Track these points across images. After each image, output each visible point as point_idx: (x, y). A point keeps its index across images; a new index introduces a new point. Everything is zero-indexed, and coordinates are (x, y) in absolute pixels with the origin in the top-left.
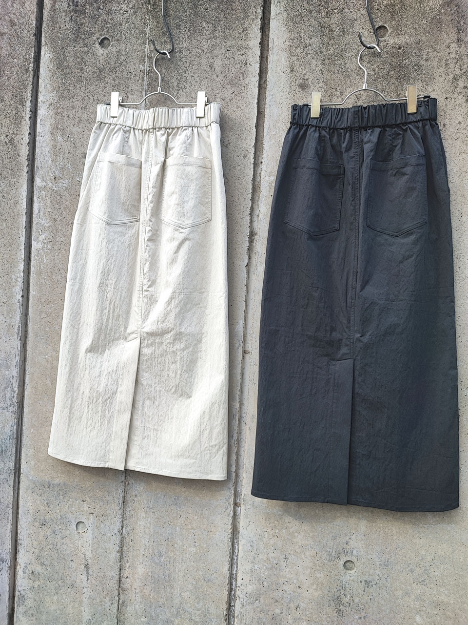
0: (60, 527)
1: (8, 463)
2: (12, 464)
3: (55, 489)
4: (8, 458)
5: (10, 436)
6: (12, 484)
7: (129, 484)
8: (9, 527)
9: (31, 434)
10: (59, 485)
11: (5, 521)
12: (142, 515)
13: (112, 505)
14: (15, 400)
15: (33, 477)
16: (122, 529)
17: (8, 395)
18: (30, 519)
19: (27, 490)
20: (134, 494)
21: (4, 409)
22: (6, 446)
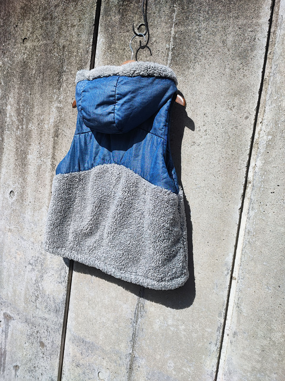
0: (88, 371)
1: (60, 319)
2: (62, 321)
3: (87, 345)
4: (60, 315)
5: (62, 302)
6: (61, 333)
7: (134, 356)
8: (58, 360)
9: (75, 304)
10: (89, 343)
11: (55, 356)
13: (122, 368)
14: (67, 279)
15: (74, 333)
17: (63, 274)
18: (71, 360)
19: (70, 340)
20: (137, 365)
21: (59, 283)
22: (59, 308)
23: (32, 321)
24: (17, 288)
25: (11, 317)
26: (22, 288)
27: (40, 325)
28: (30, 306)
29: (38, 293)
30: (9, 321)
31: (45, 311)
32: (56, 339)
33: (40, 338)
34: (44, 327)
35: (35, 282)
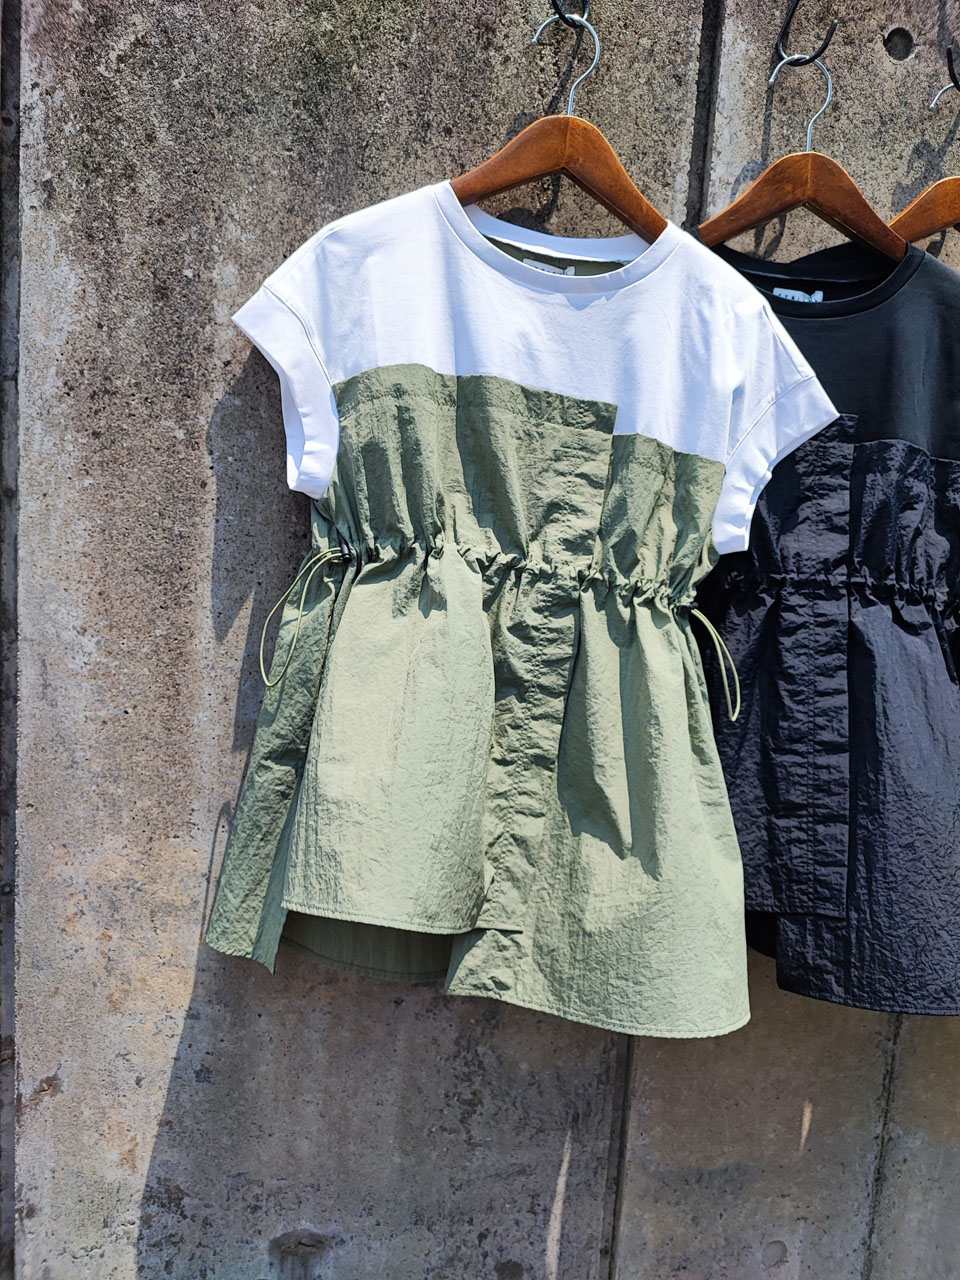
0: (723, 1264)
1: (592, 1143)
2: (603, 1145)
3: (715, 1182)
4: (594, 1129)
5: (599, 1077)
6: (604, 1190)
7: (890, 1139)
10: (726, 1170)
12: (916, 1199)
13: (851, 1192)
15: (658, 1166)
16: (870, 1237)
18: (649, 1263)
19: (642, 1198)
20: (901, 1158)
22: (589, 1104)
23: (449, 1205)
24: (350, 1105)
25: (318, 1243)
26: (385, 1096)
27: (494, 1204)
28: (434, 1155)
29: (476, 1086)
30: (312, 1261)
31: (520, 1139)
32: (580, 1221)
33: (495, 1252)
34: (518, 1204)
35: (457, 1048)
